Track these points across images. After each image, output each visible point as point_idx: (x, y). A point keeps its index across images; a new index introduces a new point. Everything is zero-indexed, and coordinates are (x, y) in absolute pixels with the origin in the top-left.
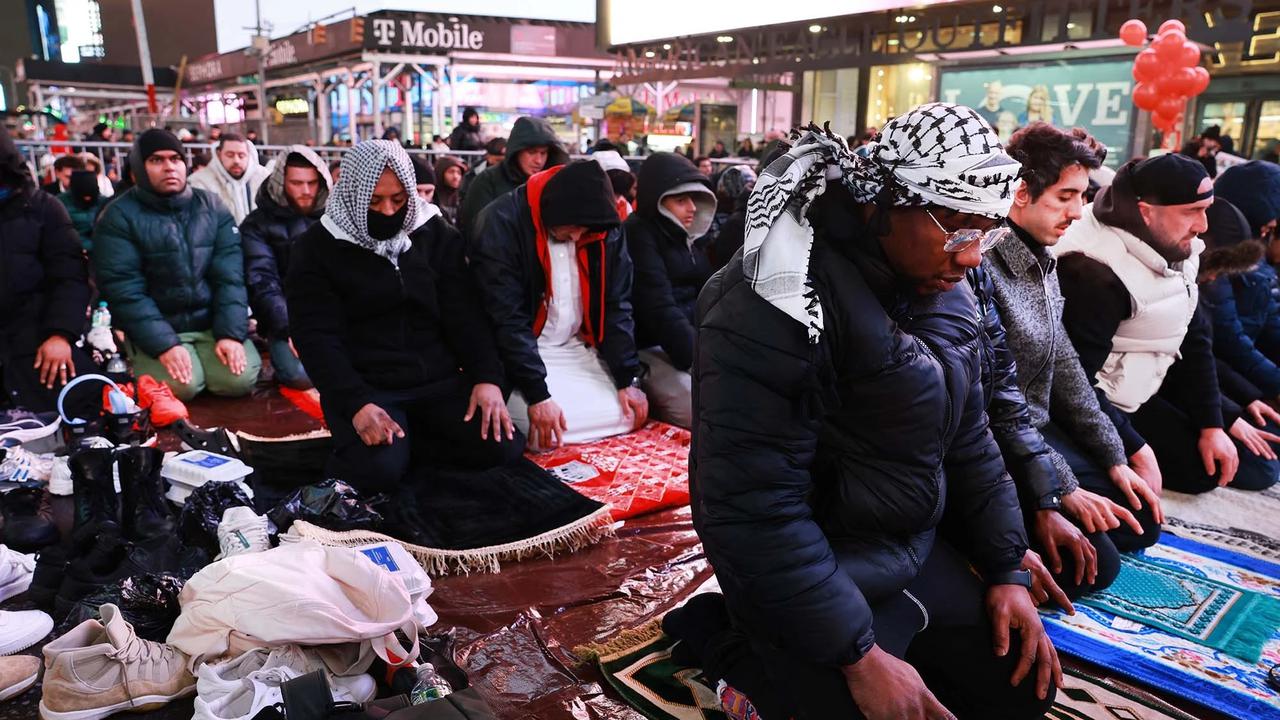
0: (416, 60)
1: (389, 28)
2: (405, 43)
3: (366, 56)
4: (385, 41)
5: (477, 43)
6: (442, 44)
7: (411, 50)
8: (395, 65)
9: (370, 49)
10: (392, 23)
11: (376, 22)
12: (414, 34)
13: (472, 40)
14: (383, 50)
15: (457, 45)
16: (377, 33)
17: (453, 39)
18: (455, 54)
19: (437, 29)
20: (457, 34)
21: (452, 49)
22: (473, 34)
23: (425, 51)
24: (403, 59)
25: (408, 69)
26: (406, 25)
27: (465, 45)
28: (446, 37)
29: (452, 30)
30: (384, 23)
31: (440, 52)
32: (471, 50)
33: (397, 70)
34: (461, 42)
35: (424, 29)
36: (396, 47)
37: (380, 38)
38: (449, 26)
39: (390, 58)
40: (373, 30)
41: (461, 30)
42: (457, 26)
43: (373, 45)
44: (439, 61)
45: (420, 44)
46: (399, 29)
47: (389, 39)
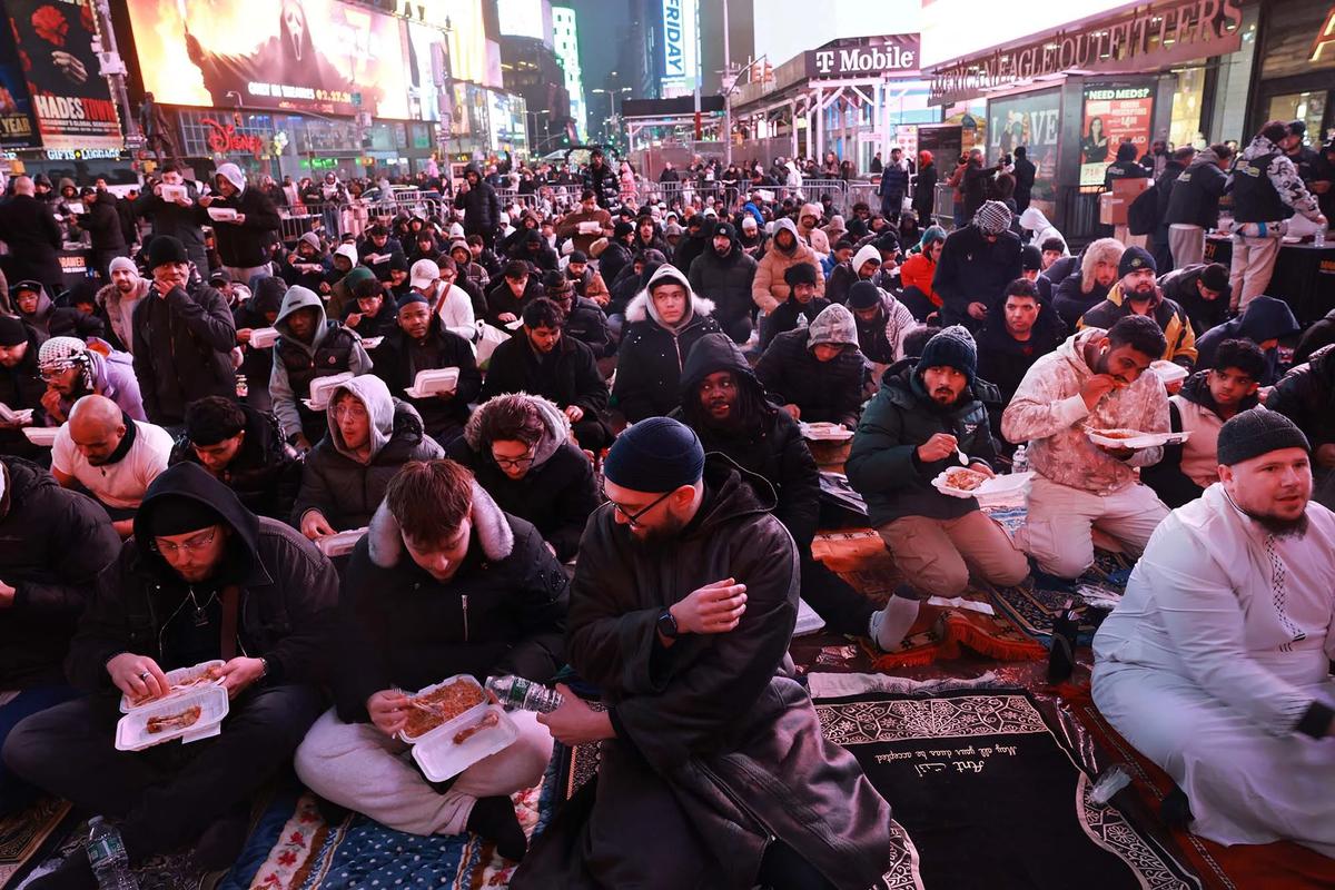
0: (854, 83)
1: (829, 58)
2: (843, 69)
3: (812, 84)
4: (825, 70)
5: (907, 62)
6: (876, 66)
7: (848, 75)
8: (838, 88)
9: (814, 79)
10: (831, 54)
11: (818, 55)
12: (851, 60)
13: (904, 59)
14: (824, 77)
15: (890, 66)
16: (819, 64)
17: (886, 61)
18: (889, 75)
19: (871, 54)
20: (889, 55)
21: (885, 70)
22: (904, 55)
23: (861, 75)
24: (843, 83)
25: (848, 91)
26: (844, 53)
27: (897, 65)
28: (879, 59)
29: (885, 52)
30: (825, 54)
31: (875, 74)
32: (902, 69)
33: (838, 93)
34: (893, 64)
35: (860, 55)
36: (835, 74)
37: (821, 68)
38: (882, 50)
39: (831, 83)
40: (815, 61)
41: (893, 52)
42: (889, 49)
43: (815, 74)
44: (876, 83)
45: (856, 68)
46: (838, 58)
47: (829, 67)
